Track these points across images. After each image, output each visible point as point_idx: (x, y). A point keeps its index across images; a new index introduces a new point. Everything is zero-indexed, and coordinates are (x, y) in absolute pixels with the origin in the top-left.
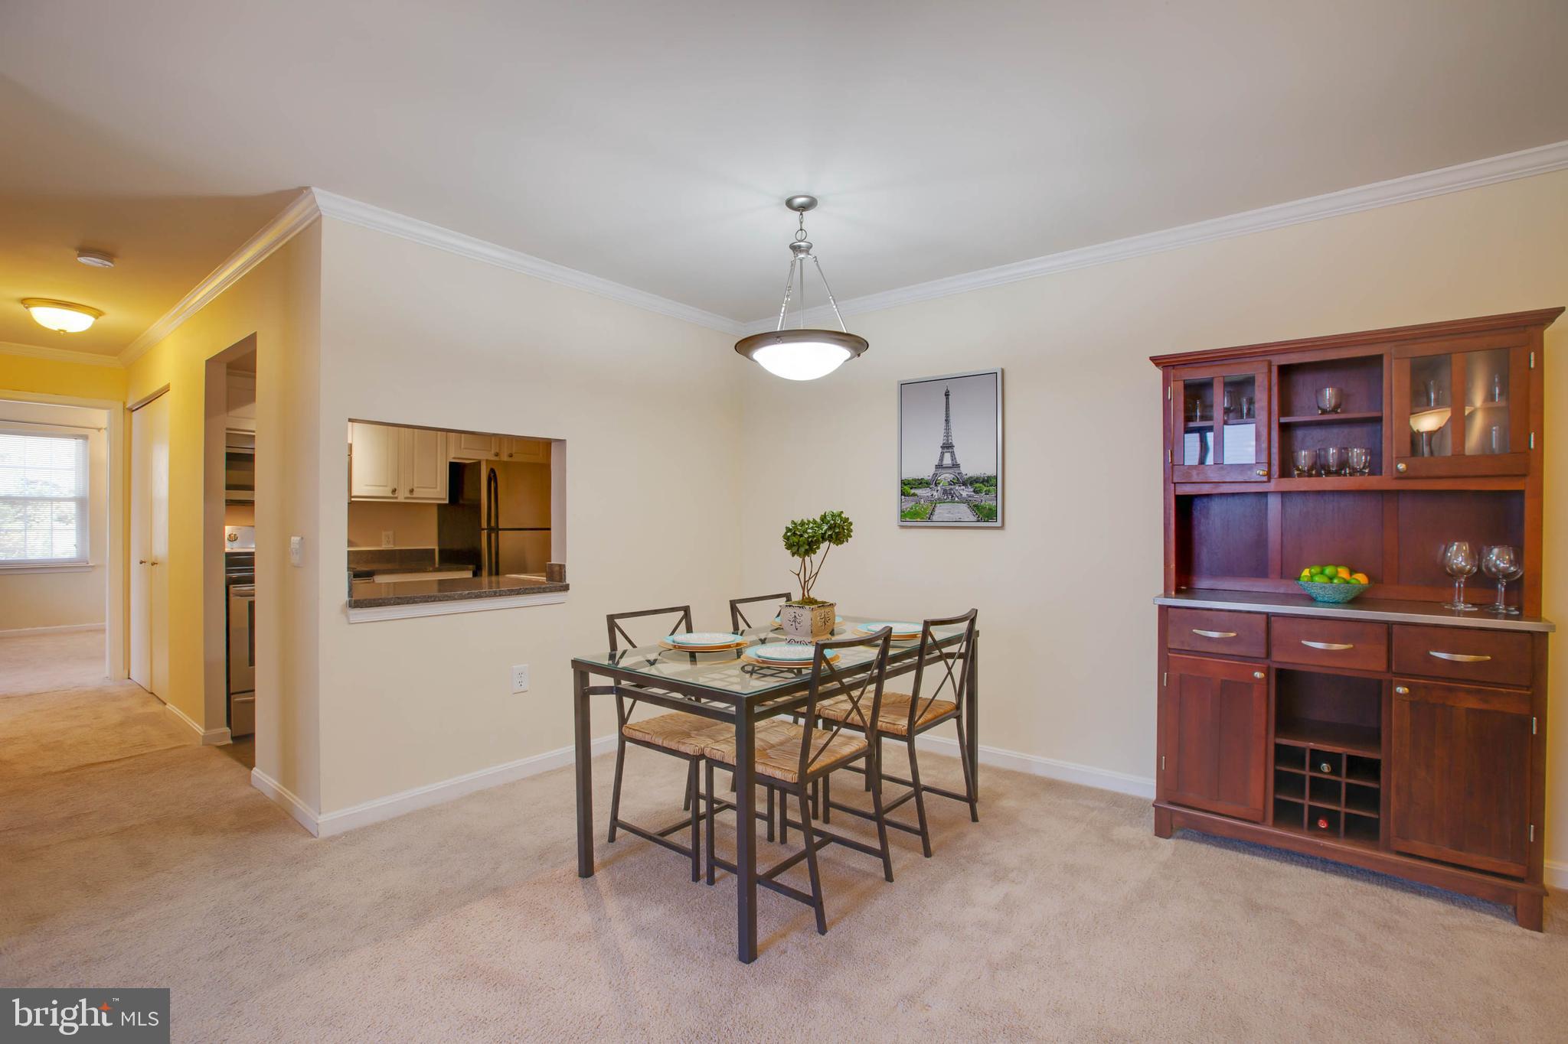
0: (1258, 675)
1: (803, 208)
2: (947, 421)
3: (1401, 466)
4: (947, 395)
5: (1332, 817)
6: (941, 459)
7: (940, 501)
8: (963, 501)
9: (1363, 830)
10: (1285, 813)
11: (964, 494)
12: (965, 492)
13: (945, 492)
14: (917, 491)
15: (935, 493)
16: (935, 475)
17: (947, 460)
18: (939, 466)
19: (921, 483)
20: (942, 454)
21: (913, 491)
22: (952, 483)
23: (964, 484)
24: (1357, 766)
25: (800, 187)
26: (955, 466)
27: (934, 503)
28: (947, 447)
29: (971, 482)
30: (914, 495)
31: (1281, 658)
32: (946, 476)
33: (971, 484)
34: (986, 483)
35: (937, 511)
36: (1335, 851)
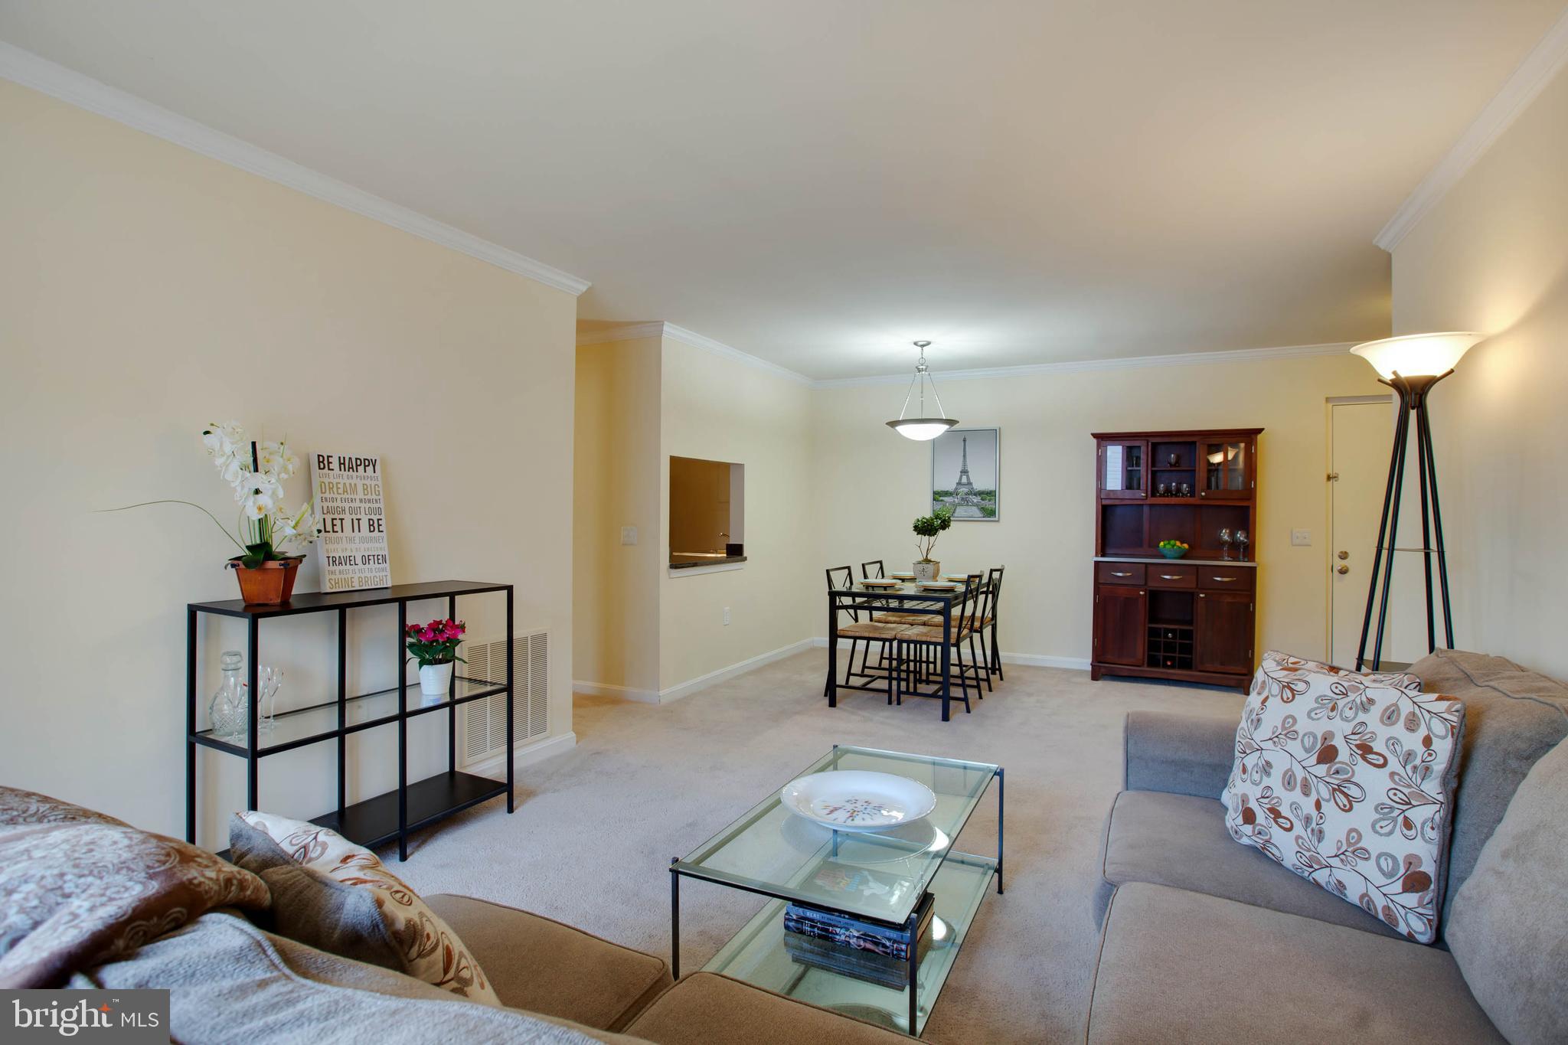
0: (1141, 593)
1: (923, 346)
2: (964, 456)
3: (1203, 494)
4: (965, 441)
5: (1172, 659)
6: (961, 479)
7: (959, 504)
8: (974, 505)
9: (1186, 664)
10: (1153, 662)
11: (975, 501)
12: (976, 499)
13: (963, 499)
14: (945, 499)
15: (956, 500)
16: (956, 489)
17: (964, 480)
18: (959, 484)
19: (946, 494)
20: (961, 476)
21: (941, 498)
22: (967, 494)
23: (975, 495)
24: (1183, 634)
25: (922, 337)
26: (969, 483)
27: (955, 506)
28: (964, 472)
29: (980, 493)
30: (942, 501)
31: (1153, 585)
32: (964, 490)
33: (979, 495)
34: (990, 495)
35: (957, 511)
36: (1175, 674)
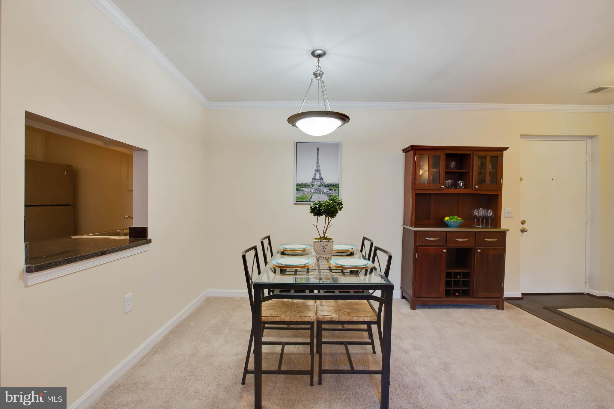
0: (444, 251)
1: (319, 56)
2: (318, 160)
3: (477, 187)
4: (318, 149)
6: (315, 176)
7: (315, 193)
8: (324, 193)
10: (448, 293)
11: (325, 191)
12: (326, 190)
13: (316, 189)
14: (304, 189)
15: (312, 190)
16: (312, 182)
17: (318, 176)
18: (314, 179)
19: (305, 185)
20: (315, 174)
21: (301, 189)
22: (320, 186)
23: (325, 186)
24: (466, 275)
26: (321, 179)
27: (311, 194)
28: (318, 171)
29: (329, 186)
30: (302, 190)
31: (450, 245)
32: (317, 183)
33: (328, 186)
34: (336, 186)
35: (313, 197)
